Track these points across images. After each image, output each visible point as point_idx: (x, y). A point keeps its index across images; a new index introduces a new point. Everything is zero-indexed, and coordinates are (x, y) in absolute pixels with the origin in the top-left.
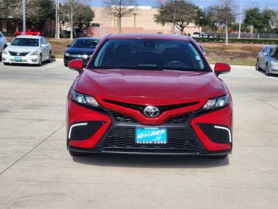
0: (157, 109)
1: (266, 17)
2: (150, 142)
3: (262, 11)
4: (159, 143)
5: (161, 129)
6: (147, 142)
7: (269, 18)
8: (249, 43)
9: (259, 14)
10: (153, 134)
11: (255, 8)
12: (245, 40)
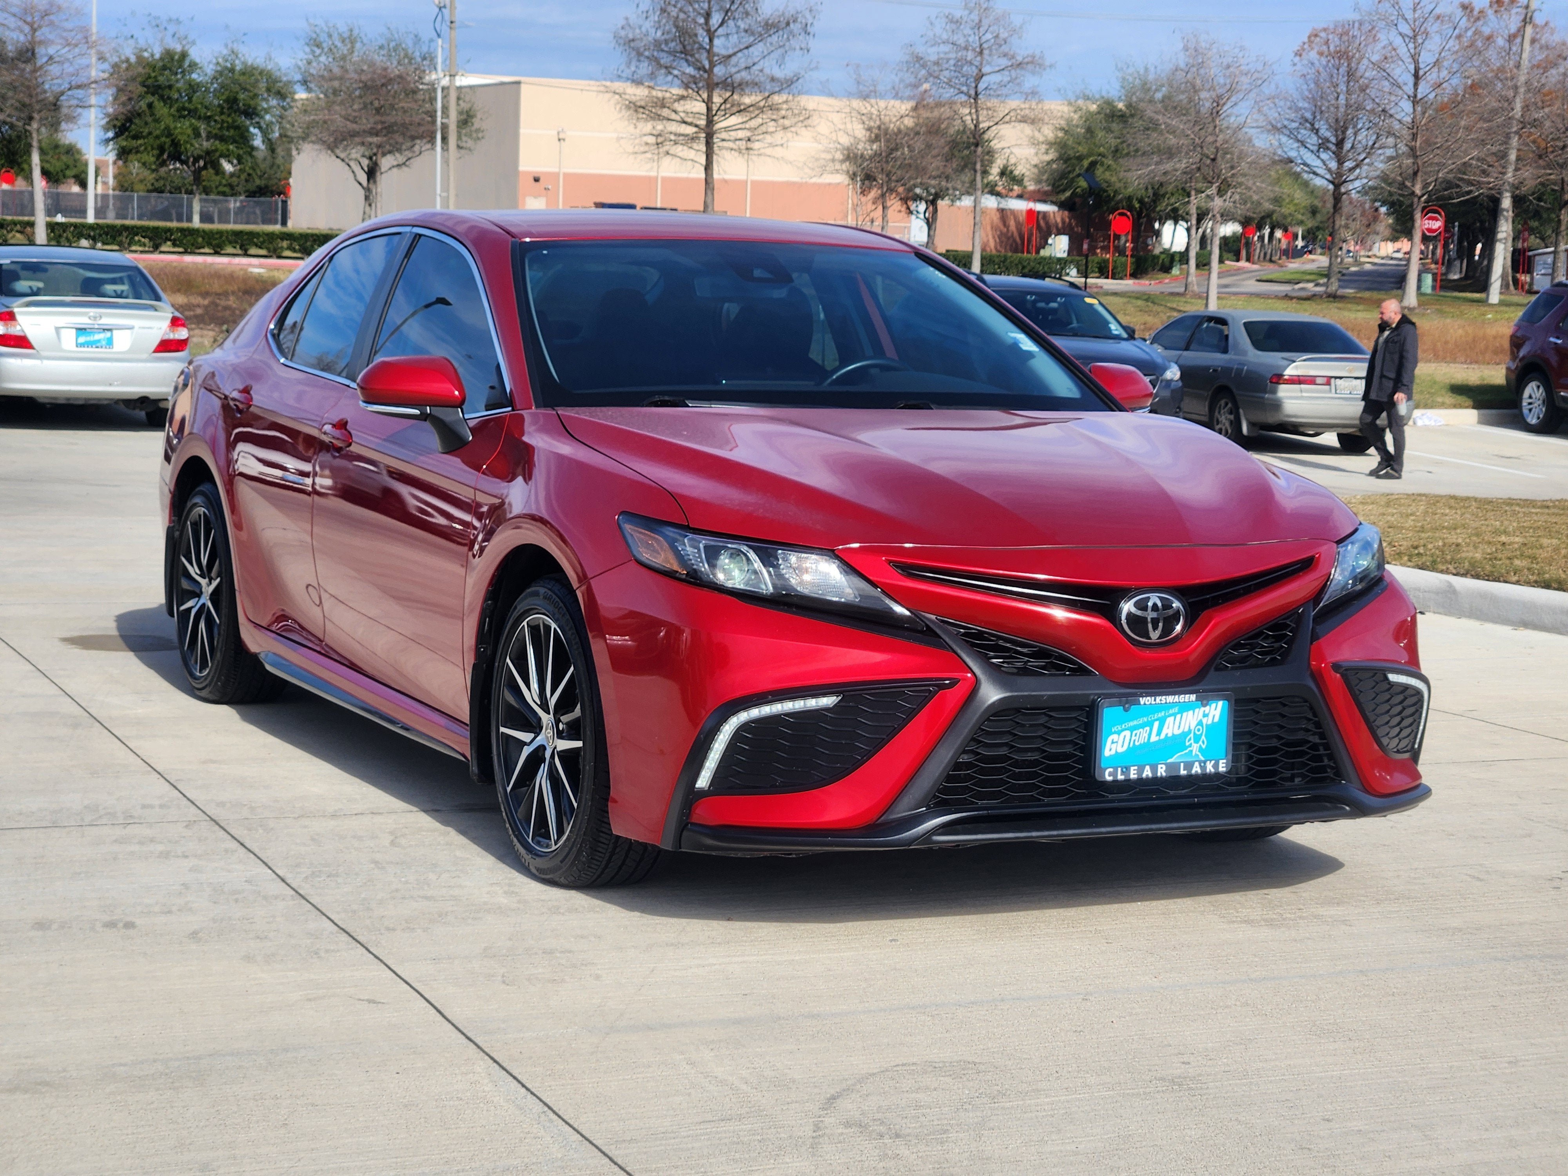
0: (1176, 604)
1: (232, 102)
2: (1162, 771)
3: (210, 70)
4: (1196, 769)
5: (1204, 698)
6: (1147, 773)
7: (251, 113)
8: (156, 248)
9: (193, 88)
10: (1172, 727)
11: (169, 54)
12: (133, 231)
